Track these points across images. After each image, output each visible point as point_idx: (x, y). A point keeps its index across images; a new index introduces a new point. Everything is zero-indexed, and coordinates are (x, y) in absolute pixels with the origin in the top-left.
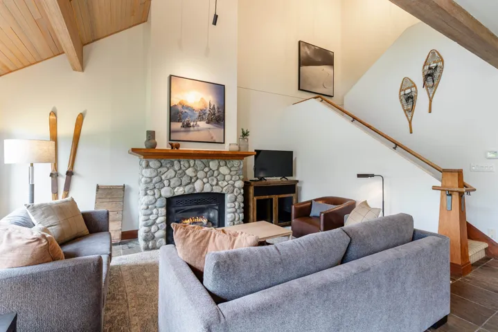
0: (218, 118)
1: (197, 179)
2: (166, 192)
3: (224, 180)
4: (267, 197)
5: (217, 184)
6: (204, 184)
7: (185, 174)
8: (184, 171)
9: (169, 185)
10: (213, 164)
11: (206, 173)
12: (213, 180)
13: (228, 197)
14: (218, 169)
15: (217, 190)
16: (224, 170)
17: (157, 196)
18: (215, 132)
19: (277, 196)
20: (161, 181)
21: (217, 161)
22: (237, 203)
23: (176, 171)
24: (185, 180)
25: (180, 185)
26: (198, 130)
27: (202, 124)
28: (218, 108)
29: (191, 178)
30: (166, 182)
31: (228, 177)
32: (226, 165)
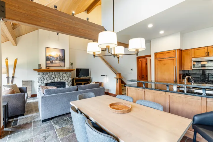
0: (63, 59)
1: (56, 78)
2: (45, 82)
3: (65, 78)
4: (80, 83)
5: (62, 79)
6: (58, 79)
7: (52, 76)
8: (51, 76)
9: (46, 80)
10: (61, 73)
11: (59, 76)
12: (61, 78)
13: (66, 83)
14: (63, 75)
15: (62, 81)
16: (64, 75)
17: (42, 83)
18: (62, 64)
19: (83, 82)
20: (44, 78)
21: (62, 73)
22: (69, 85)
23: (48, 76)
24: (51, 78)
25: (50, 80)
26: (56, 63)
27: (57, 61)
28: (62, 56)
29: (54, 78)
30: (45, 79)
31: (66, 77)
32: (65, 73)
